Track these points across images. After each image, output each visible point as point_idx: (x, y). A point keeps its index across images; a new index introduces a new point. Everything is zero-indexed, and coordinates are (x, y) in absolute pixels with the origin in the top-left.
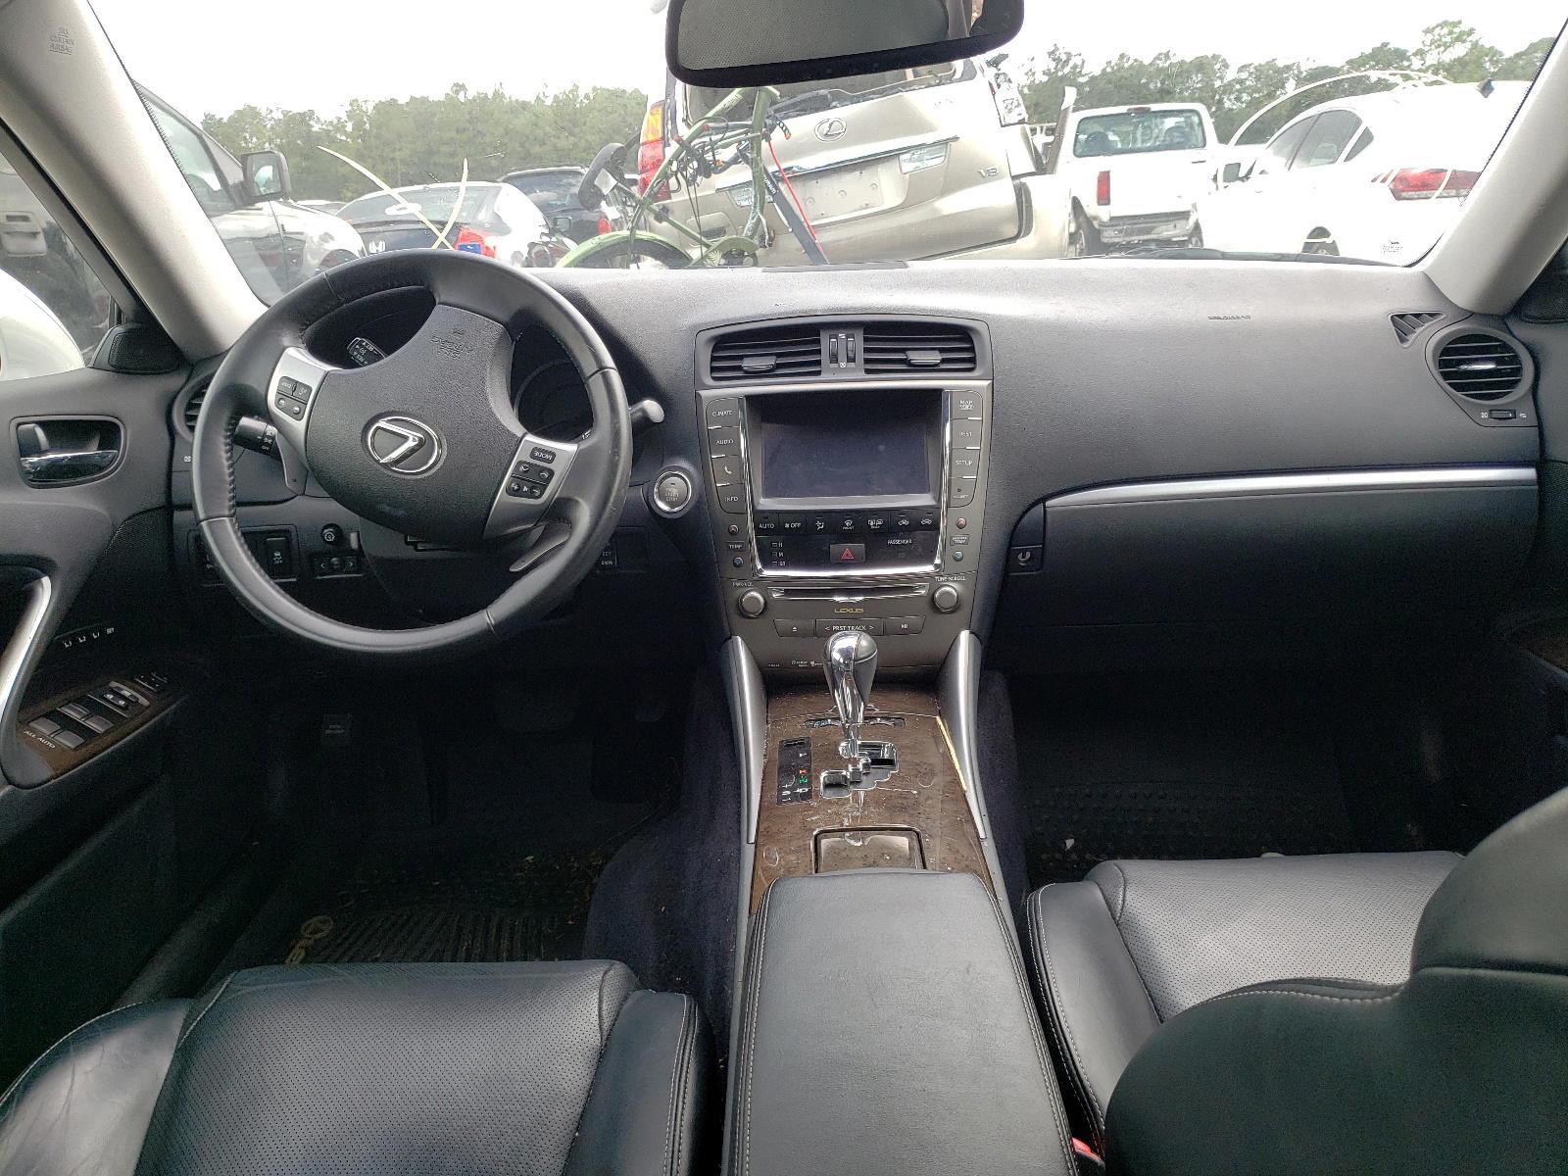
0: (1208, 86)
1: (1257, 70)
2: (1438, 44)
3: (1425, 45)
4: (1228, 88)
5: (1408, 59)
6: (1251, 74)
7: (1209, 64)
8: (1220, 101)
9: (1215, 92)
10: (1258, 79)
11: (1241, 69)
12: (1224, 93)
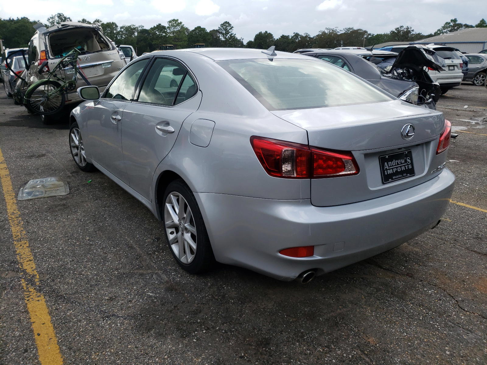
0: (112, 32)
1: (126, 29)
2: (173, 26)
3: (170, 26)
4: (118, 33)
5: (166, 29)
6: (124, 29)
7: (111, 25)
8: (116, 37)
9: (114, 34)
10: (126, 31)
11: (121, 28)
12: (117, 35)
